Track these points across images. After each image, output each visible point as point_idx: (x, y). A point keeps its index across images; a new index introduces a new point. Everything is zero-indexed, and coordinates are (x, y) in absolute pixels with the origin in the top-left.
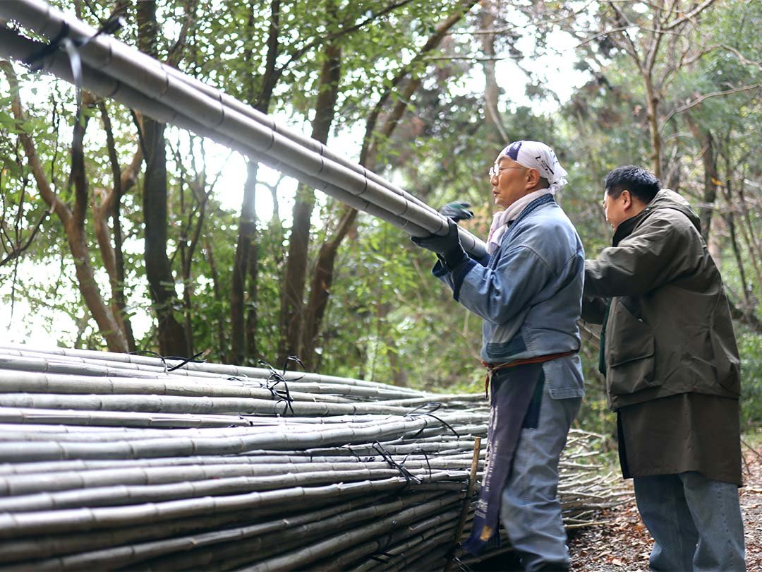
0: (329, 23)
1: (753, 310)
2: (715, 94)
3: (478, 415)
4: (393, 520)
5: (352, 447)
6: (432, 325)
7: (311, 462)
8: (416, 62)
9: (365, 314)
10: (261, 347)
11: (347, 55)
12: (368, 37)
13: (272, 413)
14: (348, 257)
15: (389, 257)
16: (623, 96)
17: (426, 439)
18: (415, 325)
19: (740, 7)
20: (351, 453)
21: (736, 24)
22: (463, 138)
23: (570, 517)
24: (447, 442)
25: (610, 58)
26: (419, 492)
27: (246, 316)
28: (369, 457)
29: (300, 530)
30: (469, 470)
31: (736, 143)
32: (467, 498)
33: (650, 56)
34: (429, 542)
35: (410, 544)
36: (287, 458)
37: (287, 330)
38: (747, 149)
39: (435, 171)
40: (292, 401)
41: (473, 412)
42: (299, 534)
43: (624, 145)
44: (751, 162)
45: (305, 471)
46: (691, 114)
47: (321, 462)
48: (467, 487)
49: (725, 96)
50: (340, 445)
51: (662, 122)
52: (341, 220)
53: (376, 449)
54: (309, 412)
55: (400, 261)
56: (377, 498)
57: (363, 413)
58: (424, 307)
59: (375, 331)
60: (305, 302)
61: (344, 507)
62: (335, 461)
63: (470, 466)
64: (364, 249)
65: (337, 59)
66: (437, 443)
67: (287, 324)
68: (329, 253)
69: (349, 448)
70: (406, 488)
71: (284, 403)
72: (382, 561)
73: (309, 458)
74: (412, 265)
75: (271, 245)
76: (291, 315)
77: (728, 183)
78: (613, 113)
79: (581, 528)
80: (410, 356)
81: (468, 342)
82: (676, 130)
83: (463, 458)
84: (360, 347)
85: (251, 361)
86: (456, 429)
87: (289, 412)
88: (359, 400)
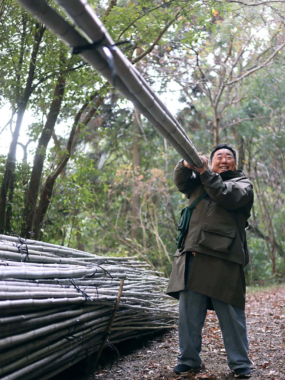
0: (61, 65)
1: (257, 226)
2: (246, 119)
3: (122, 268)
4: (78, 319)
5: (59, 280)
6: (99, 222)
7: (38, 286)
8: (103, 89)
9: (67, 213)
10: (13, 226)
11: (68, 82)
12: (80, 74)
13: (18, 259)
14: (60, 184)
15: (82, 186)
16: (202, 116)
17: (96, 278)
18: (91, 221)
19: (262, 78)
20: (58, 283)
21: (259, 86)
22: (122, 129)
23: (164, 322)
24: (106, 280)
25: (197, 97)
26: (91, 305)
27: (6, 210)
28: (67, 286)
29: (30, 321)
30: (117, 296)
31: (254, 144)
32: (115, 310)
33: (217, 98)
34: (94, 331)
35: (85, 332)
36: (25, 283)
37: (27, 218)
38: (260, 147)
39: (107, 145)
40: (29, 254)
41: (119, 266)
42: (30, 323)
43: (201, 140)
44: (261, 154)
45: (35, 291)
46: (235, 128)
47: (43, 287)
48: (115, 305)
49: (252, 120)
50: (53, 278)
51: (220, 130)
52: (59, 165)
53: (71, 282)
54: (37, 261)
55: (87, 188)
56: (70, 307)
57: (64, 263)
58: (96, 213)
59: (71, 223)
60: (37, 205)
61: (53, 311)
62: (50, 287)
63: (117, 293)
64: (69, 180)
65: (63, 84)
66: (101, 281)
67: (27, 216)
68: (51, 181)
69: (57, 281)
70: (85, 303)
71: (25, 255)
72: (70, 340)
73: (37, 284)
74: (92, 190)
75: (22, 174)
76: (29, 211)
77: (249, 163)
78: (197, 124)
79: (169, 328)
80: (87, 236)
81: (117, 232)
82: (226, 135)
83: (114, 290)
84: (62, 230)
85: (7, 233)
86: (111, 274)
87: (27, 259)
88: (62, 257)
